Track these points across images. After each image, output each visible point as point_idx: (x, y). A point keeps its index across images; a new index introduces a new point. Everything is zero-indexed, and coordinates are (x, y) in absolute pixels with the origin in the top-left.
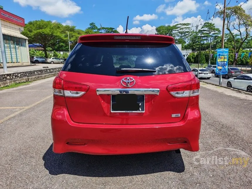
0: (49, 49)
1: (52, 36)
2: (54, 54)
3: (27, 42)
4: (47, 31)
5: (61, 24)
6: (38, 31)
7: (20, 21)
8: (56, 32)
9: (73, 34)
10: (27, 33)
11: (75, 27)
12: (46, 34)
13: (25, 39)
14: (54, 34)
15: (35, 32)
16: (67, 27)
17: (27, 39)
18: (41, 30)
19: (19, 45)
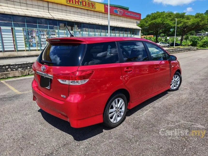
0: (162, 35)
1: (163, 24)
2: (165, 39)
3: (140, 32)
4: (159, 20)
5: (173, 13)
6: (152, 21)
7: (137, 16)
8: (166, 20)
9: (182, 20)
10: (144, 24)
11: (185, 13)
12: (158, 23)
13: (139, 30)
14: (164, 23)
15: (150, 23)
16: (177, 15)
17: (140, 29)
18: (154, 20)
19: (134, 34)
